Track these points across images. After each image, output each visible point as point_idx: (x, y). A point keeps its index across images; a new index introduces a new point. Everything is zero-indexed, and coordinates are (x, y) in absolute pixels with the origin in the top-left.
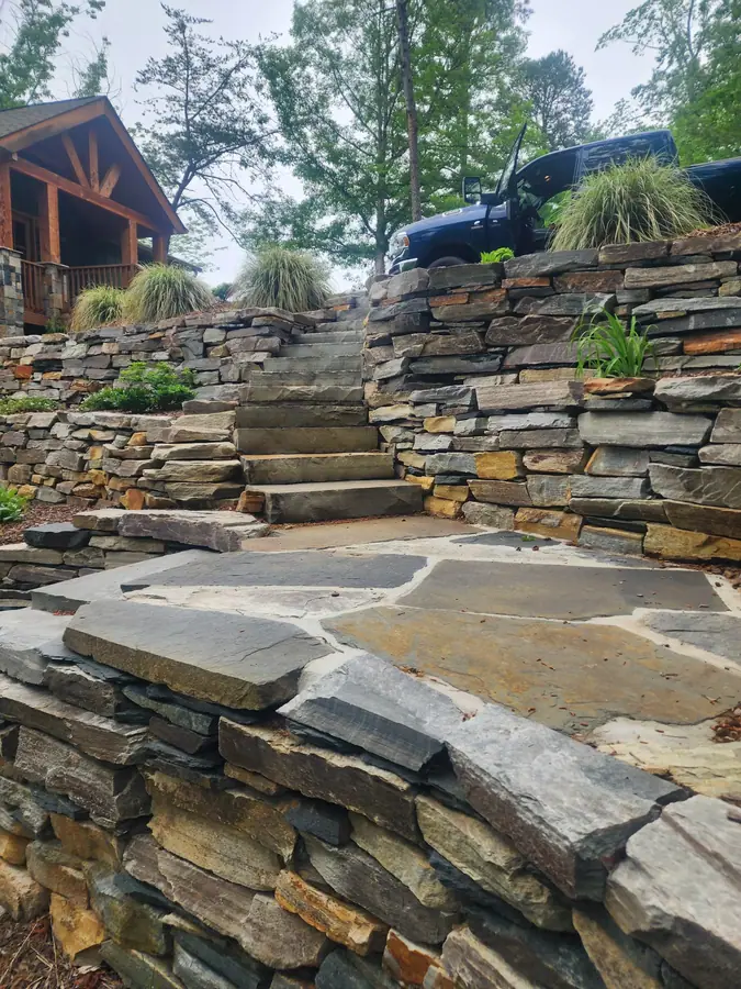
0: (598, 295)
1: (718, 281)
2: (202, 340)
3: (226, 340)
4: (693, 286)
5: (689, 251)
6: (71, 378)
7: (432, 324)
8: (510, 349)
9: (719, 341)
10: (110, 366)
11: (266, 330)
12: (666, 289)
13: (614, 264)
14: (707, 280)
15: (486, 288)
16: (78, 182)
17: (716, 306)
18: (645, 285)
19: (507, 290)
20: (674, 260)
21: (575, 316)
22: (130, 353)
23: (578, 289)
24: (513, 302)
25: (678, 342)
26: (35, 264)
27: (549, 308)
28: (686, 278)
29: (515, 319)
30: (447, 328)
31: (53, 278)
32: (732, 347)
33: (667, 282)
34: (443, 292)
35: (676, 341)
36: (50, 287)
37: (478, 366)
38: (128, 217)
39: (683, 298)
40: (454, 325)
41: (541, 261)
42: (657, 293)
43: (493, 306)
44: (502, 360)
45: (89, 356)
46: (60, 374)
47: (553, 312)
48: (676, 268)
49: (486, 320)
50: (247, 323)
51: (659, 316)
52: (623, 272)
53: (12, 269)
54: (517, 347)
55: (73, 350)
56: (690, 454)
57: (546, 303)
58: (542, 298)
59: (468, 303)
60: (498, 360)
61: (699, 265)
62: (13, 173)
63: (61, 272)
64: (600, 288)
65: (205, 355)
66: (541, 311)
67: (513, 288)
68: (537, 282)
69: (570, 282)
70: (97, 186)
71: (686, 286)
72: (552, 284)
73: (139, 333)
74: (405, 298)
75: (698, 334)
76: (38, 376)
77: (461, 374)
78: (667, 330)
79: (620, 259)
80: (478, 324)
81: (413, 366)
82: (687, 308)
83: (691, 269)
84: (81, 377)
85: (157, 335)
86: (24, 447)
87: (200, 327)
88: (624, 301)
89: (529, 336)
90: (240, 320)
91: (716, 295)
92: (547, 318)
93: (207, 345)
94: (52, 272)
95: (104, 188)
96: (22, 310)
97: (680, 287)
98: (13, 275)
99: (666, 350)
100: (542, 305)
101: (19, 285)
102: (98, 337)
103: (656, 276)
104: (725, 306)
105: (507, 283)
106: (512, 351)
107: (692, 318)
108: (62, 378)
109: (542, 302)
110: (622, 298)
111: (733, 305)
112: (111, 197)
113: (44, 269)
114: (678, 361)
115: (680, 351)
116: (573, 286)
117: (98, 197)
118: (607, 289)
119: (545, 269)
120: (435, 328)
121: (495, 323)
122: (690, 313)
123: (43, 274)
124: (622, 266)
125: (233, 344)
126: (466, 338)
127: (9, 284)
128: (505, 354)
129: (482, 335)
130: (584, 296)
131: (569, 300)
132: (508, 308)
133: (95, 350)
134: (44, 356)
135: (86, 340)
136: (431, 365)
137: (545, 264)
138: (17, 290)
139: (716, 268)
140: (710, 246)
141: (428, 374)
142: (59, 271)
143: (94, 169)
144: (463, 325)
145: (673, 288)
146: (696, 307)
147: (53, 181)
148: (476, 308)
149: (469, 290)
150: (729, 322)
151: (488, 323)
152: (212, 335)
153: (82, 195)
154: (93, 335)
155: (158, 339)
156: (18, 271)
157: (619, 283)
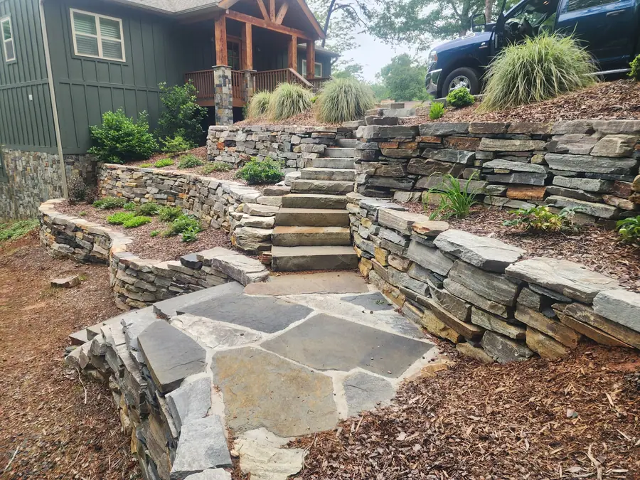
0: (465, 152)
1: (531, 153)
2: (290, 142)
3: (300, 143)
4: (517, 154)
5: (518, 131)
6: (239, 152)
7: (380, 158)
8: (420, 177)
9: (524, 193)
10: (255, 148)
11: (317, 141)
12: (502, 154)
13: (476, 134)
14: (526, 151)
15: (407, 140)
16: (263, 18)
17: (527, 170)
18: (491, 150)
19: (418, 143)
20: (508, 136)
21: (454, 163)
22: (263, 142)
23: (455, 146)
24: (422, 149)
25: (504, 189)
26: (239, 71)
27: (440, 157)
28: (514, 148)
29: (422, 160)
30: (387, 161)
31: (248, 78)
32: (530, 198)
33: (503, 150)
34: (386, 140)
35: (502, 188)
36: (247, 84)
37: (402, 185)
38: (291, 34)
39: (511, 161)
40: (391, 159)
41: (436, 128)
42: (498, 155)
43: (410, 152)
44: (414, 184)
45: (247, 141)
46: (235, 149)
47: (441, 159)
48: (509, 141)
49: (408, 158)
50: (310, 134)
51: (496, 171)
52: (480, 139)
53: (226, 77)
54: (423, 176)
55: (241, 137)
56: (440, 280)
57: (438, 153)
58: (437, 149)
59: (398, 148)
60: (411, 183)
61: (522, 141)
62: (228, 20)
63: (252, 75)
64: (467, 148)
65: (292, 151)
66: (435, 158)
67: (421, 142)
68: (435, 140)
69: (452, 141)
70: (274, 18)
71: (513, 153)
72: (442, 143)
73: (268, 131)
74: (369, 141)
75: (515, 186)
76: (226, 149)
77: (394, 188)
78: (499, 181)
79: (479, 132)
80: (403, 161)
81: (370, 181)
82: (511, 168)
83: (517, 143)
84: (243, 152)
85: (275, 134)
86: (207, 197)
87: (290, 134)
88: (479, 158)
89: (429, 171)
90: (306, 133)
91: (530, 162)
92: (438, 163)
93: (293, 145)
94: (248, 76)
95: (278, 19)
96: (231, 99)
97: (510, 153)
98: (227, 80)
99: (496, 193)
100: (437, 154)
101: (230, 85)
102: (250, 131)
103: (497, 145)
104: (532, 170)
105: (418, 139)
106: (421, 178)
107: (513, 175)
108: (236, 151)
109: (436, 152)
110: (479, 156)
111: (536, 171)
112: (283, 24)
113: (244, 74)
114: (502, 201)
115: (504, 195)
116: (453, 145)
117: (274, 25)
118: (471, 149)
119: (438, 133)
120: (382, 161)
121: (412, 161)
122: (512, 172)
123: (244, 76)
124: (480, 136)
125: (303, 146)
126: (395, 168)
127: (225, 86)
128: (416, 180)
129: (405, 167)
130: (458, 151)
131: (450, 153)
132: (418, 154)
133: (249, 138)
134: (229, 139)
135: (246, 131)
136: (379, 181)
137: (437, 130)
138: (229, 89)
139: (532, 144)
140: (530, 129)
141: (377, 186)
142: (251, 74)
143: (272, 7)
144: (395, 160)
145: (506, 154)
146: (516, 169)
147: (249, 21)
148: (401, 152)
149: (399, 140)
150: (532, 182)
151: (408, 162)
152: (295, 140)
153: (265, 26)
154: (249, 129)
155: (275, 136)
156: (230, 78)
157: (478, 146)
